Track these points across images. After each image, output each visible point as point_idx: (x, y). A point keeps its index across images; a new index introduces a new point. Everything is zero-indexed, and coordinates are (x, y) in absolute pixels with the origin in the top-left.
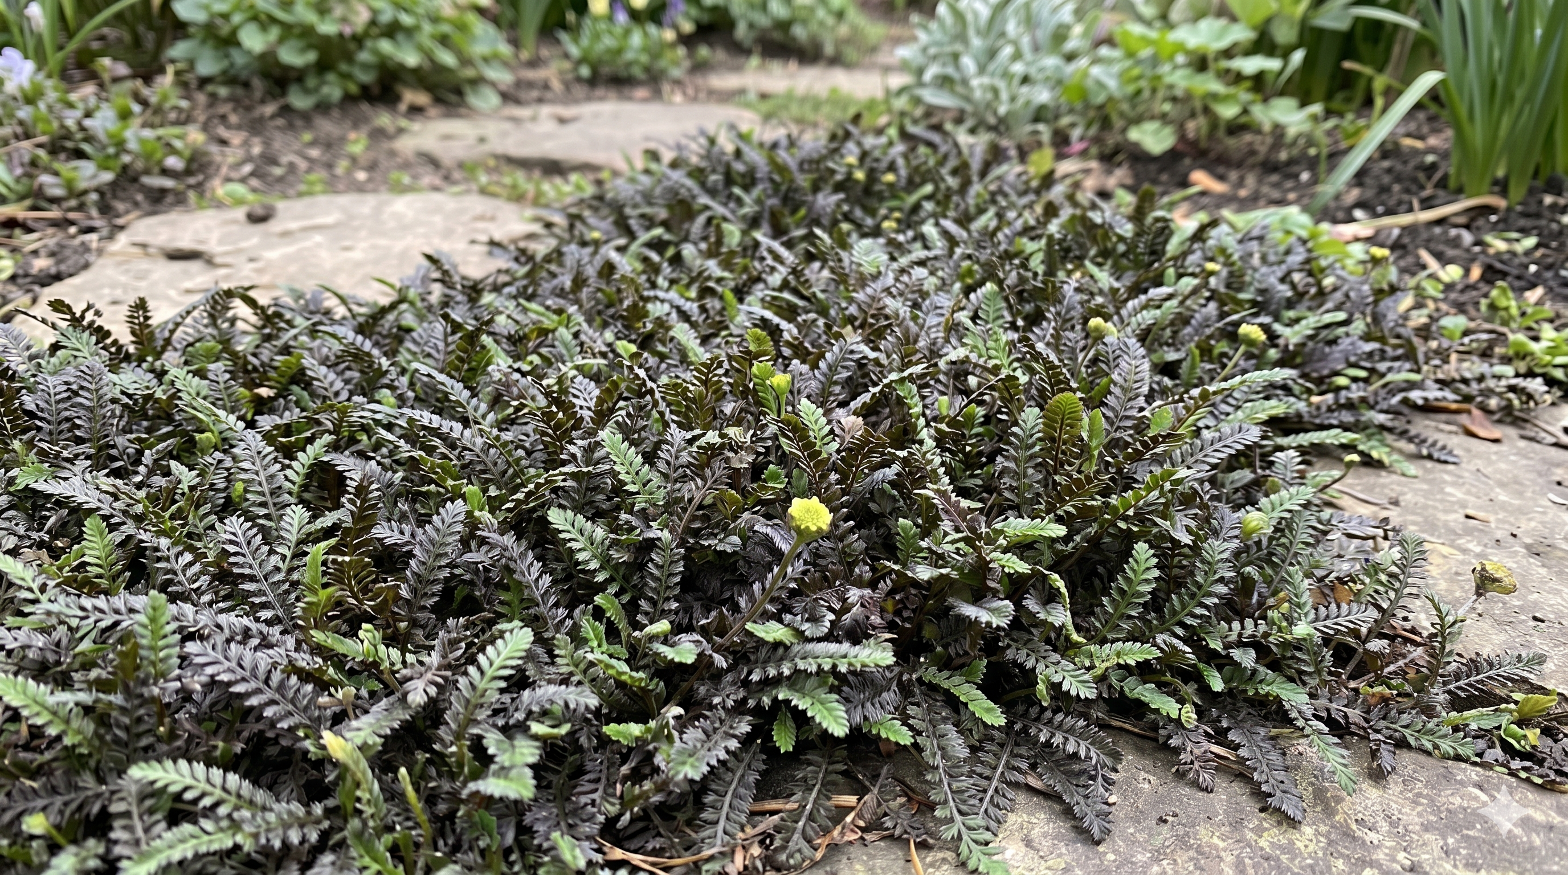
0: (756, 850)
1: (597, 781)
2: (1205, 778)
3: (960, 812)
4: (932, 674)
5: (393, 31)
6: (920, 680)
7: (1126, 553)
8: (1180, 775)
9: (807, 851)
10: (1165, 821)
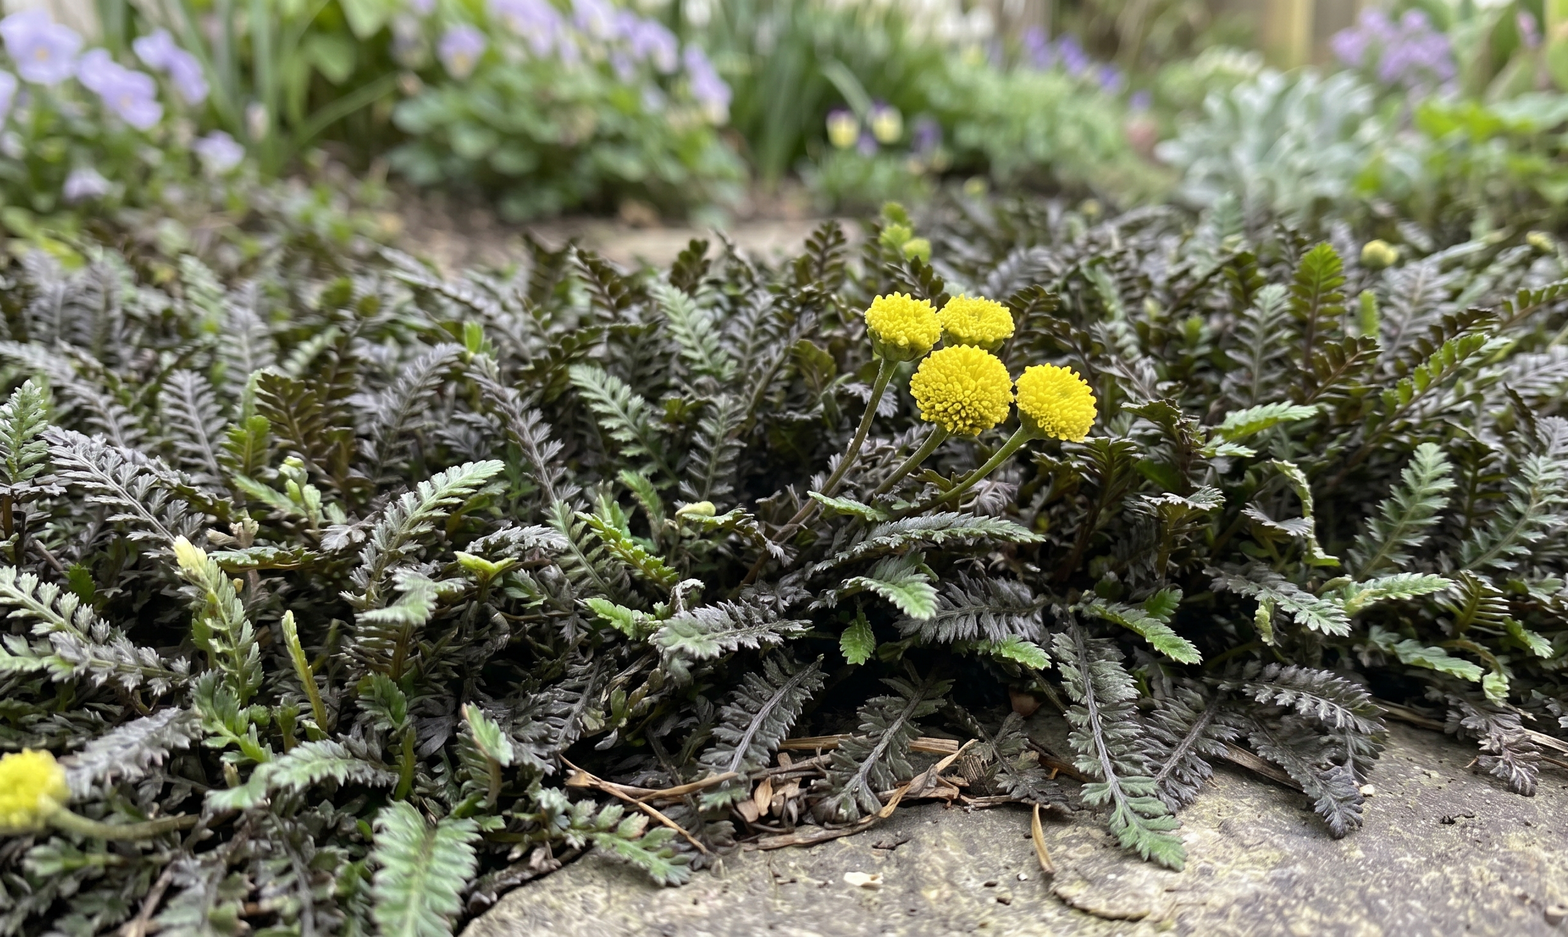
0: (792, 790)
1: (580, 689)
2: (1520, 773)
3: (1117, 770)
4: (1099, 607)
5: (618, 140)
6: (1078, 613)
7: (1405, 455)
8: (1478, 772)
9: (868, 800)
10: (1451, 822)
